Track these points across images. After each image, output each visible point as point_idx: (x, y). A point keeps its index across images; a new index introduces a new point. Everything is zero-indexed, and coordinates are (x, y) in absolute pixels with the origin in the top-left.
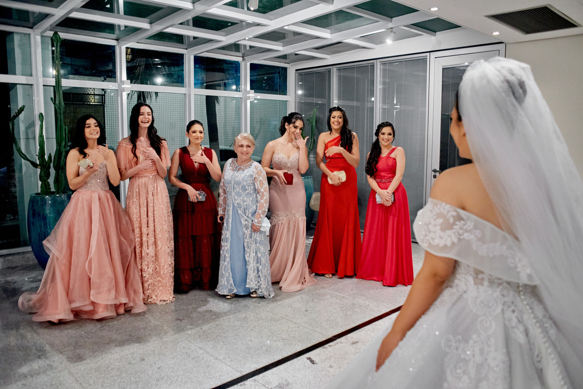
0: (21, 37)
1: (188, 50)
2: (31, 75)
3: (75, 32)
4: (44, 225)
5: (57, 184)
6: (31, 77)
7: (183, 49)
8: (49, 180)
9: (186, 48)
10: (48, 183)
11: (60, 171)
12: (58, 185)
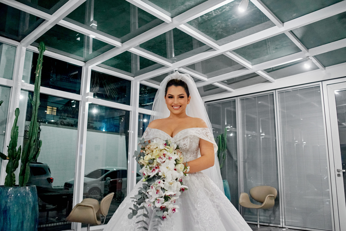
0: (8, 48)
1: (135, 77)
2: (12, 79)
3: (53, 51)
4: (4, 219)
5: (22, 177)
6: (11, 80)
7: (131, 76)
8: (15, 172)
9: (133, 76)
10: (14, 175)
11: (27, 164)
12: (24, 178)
